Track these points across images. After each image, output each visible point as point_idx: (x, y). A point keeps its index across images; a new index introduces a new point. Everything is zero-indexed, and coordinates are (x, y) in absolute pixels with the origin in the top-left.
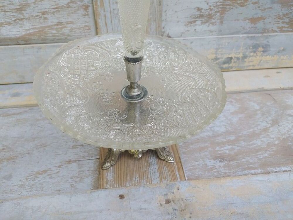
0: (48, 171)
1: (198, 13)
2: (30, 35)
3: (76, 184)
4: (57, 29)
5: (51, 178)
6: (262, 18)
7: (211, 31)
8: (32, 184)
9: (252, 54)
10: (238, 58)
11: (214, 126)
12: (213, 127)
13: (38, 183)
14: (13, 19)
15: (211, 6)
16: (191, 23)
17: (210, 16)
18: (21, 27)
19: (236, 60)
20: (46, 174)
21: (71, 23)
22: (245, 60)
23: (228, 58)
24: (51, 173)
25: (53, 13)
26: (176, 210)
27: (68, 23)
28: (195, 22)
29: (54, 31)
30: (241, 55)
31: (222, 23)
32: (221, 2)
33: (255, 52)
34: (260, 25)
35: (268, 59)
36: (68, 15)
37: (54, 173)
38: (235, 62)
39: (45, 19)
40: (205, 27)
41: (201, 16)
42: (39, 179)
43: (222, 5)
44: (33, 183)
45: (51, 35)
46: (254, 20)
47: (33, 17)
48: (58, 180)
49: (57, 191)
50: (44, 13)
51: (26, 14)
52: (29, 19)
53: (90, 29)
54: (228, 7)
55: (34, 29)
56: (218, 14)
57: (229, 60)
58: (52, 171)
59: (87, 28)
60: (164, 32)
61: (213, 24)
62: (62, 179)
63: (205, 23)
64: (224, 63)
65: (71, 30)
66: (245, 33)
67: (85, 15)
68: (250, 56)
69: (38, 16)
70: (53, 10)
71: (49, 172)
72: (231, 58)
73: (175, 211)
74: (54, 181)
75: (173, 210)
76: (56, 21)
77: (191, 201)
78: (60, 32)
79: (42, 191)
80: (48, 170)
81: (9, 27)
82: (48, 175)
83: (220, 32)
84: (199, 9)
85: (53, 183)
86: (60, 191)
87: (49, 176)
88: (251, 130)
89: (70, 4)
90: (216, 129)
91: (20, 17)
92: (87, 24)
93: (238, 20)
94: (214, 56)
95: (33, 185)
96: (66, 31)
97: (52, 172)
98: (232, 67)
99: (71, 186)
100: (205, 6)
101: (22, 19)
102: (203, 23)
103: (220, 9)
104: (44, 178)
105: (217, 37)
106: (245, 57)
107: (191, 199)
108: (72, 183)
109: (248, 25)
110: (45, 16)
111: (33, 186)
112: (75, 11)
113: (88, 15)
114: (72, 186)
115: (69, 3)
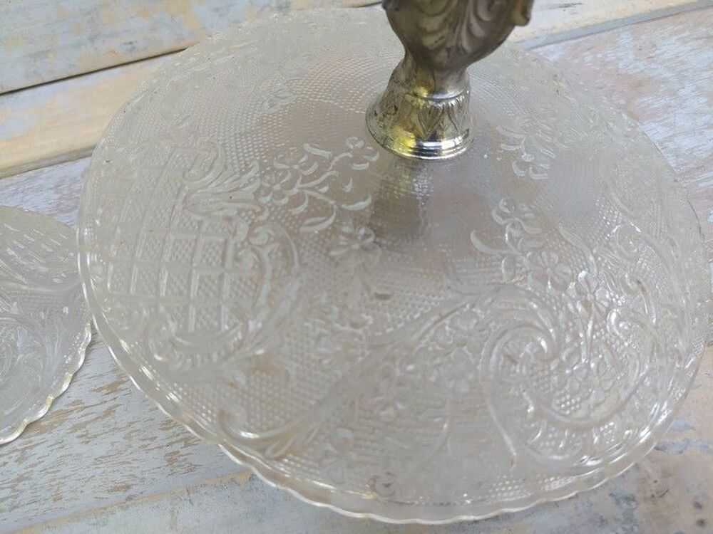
0: (72, 411)
3: (190, 449)
5: (87, 439)
8: (15, 477)
11: (675, 135)
12: (670, 139)
13: (40, 467)
20: (68, 425)
24: (84, 419)
26: (630, 499)
37: (95, 416)
42: (40, 451)
44: (20, 469)
48: (113, 444)
49: (116, 489)
58: (86, 411)
62: (128, 437)
71: (76, 417)
73: (625, 505)
74: (100, 449)
75: (618, 502)
77: (681, 452)
79: (57, 499)
80: (71, 408)
82: (75, 428)
85: (99, 460)
86: (128, 487)
87: (79, 433)
90: (686, 143)
95: (21, 479)
97: (86, 415)
99: (171, 462)
104: (60, 444)
107: (679, 440)
108: (169, 450)
111: (20, 486)
114: (171, 459)
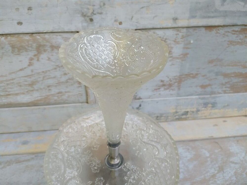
1: (162, 83)
2: (38, 100)
4: (58, 96)
6: (209, 85)
7: (171, 95)
9: (203, 109)
10: (193, 112)
14: (26, 90)
15: (170, 79)
16: (156, 89)
17: (170, 85)
18: (31, 95)
19: (191, 113)
21: (69, 92)
22: (198, 113)
23: (185, 112)
25: (56, 86)
27: (66, 92)
28: (159, 89)
29: (56, 98)
30: (195, 110)
31: (179, 89)
32: (178, 76)
33: (205, 107)
34: (208, 89)
35: (216, 112)
36: (67, 87)
38: (191, 114)
39: (50, 90)
40: (167, 92)
41: (164, 85)
43: (179, 78)
45: (53, 100)
46: (203, 87)
47: (41, 89)
50: (49, 87)
51: (36, 87)
52: (37, 90)
53: (82, 95)
54: (183, 79)
55: (40, 96)
56: (176, 84)
57: (186, 113)
59: (80, 95)
60: (137, 96)
61: (173, 90)
63: (167, 89)
64: (183, 115)
65: (69, 96)
66: (198, 95)
67: (79, 87)
68: (202, 110)
69: (44, 88)
70: (56, 85)
72: (188, 112)
76: (57, 91)
78: (60, 98)
81: (22, 96)
83: (179, 95)
84: (162, 81)
88: (203, 177)
89: (69, 81)
91: (32, 89)
92: (80, 92)
93: (192, 87)
94: (174, 111)
96: (65, 97)
98: (188, 118)
100: (166, 79)
101: (32, 91)
102: (165, 89)
103: (178, 81)
105: (176, 98)
106: (198, 111)
109: (199, 90)
110: (50, 88)
112: (72, 85)
113: (81, 87)
115: (67, 80)
